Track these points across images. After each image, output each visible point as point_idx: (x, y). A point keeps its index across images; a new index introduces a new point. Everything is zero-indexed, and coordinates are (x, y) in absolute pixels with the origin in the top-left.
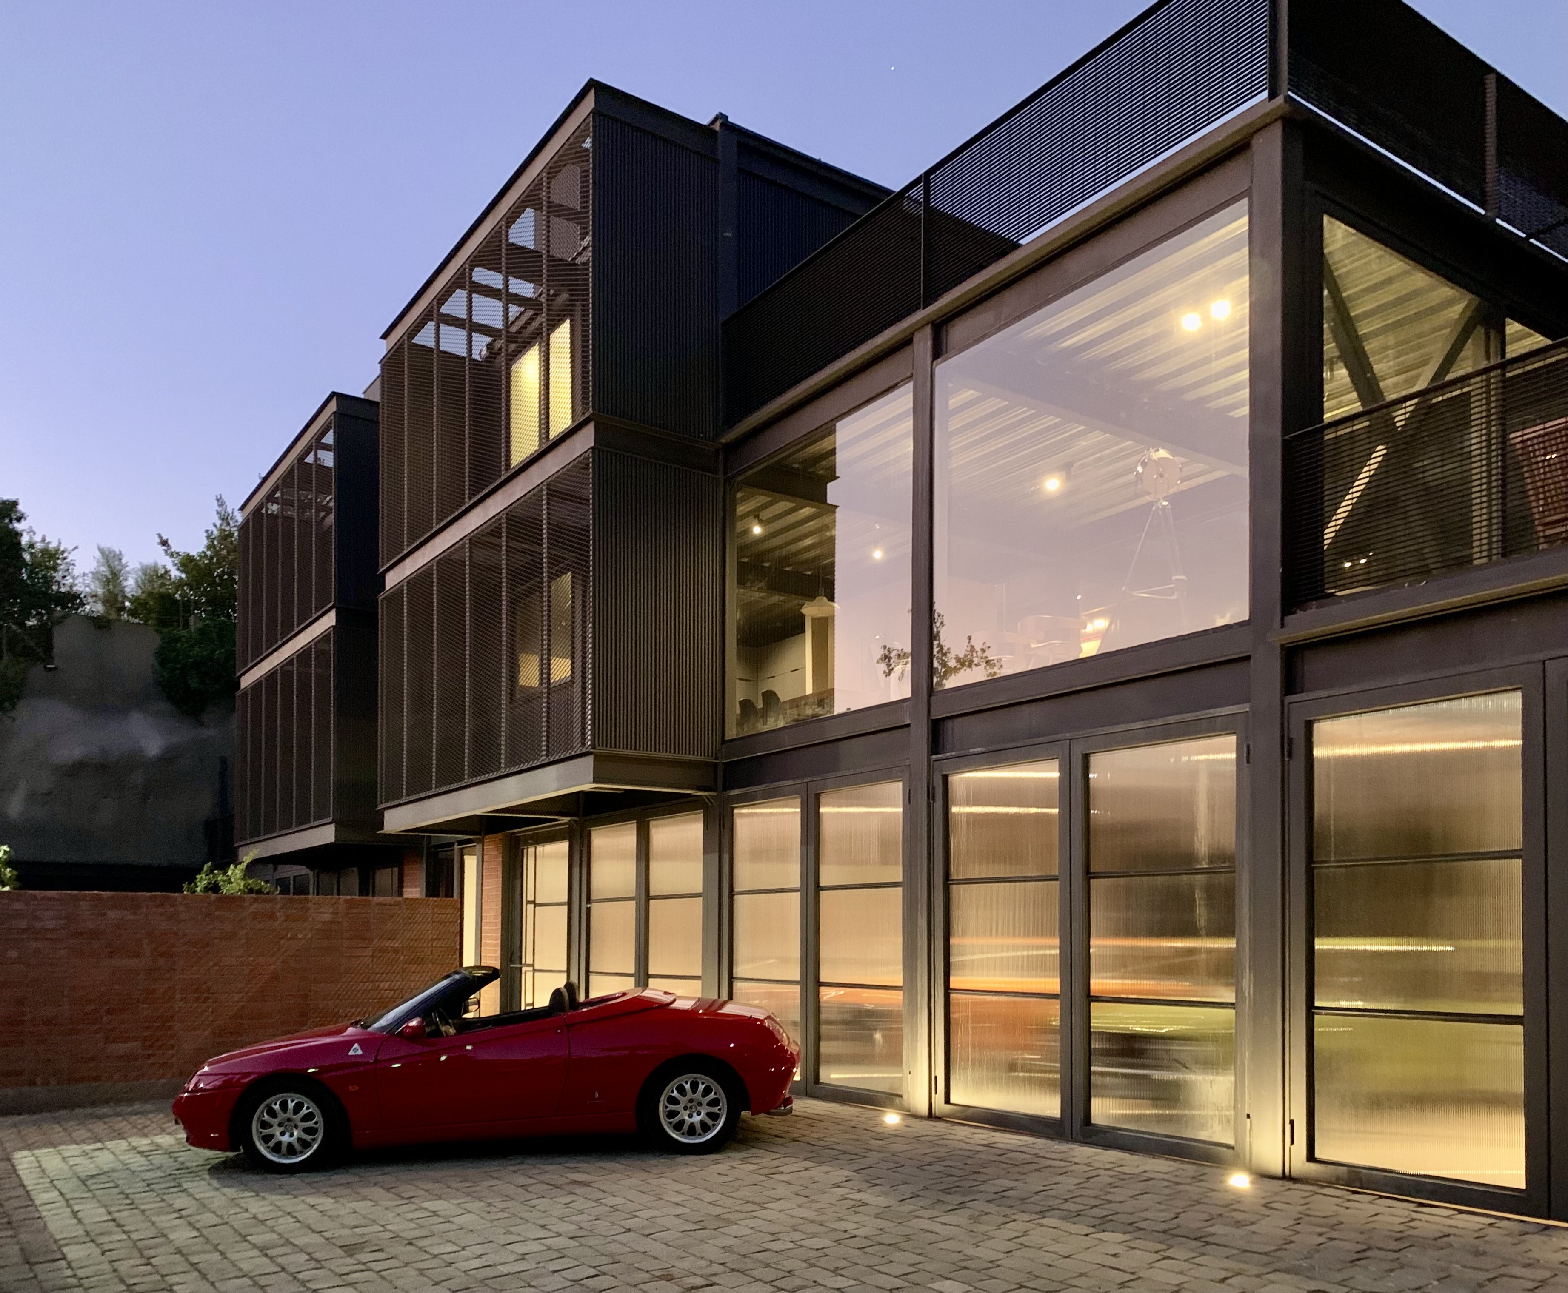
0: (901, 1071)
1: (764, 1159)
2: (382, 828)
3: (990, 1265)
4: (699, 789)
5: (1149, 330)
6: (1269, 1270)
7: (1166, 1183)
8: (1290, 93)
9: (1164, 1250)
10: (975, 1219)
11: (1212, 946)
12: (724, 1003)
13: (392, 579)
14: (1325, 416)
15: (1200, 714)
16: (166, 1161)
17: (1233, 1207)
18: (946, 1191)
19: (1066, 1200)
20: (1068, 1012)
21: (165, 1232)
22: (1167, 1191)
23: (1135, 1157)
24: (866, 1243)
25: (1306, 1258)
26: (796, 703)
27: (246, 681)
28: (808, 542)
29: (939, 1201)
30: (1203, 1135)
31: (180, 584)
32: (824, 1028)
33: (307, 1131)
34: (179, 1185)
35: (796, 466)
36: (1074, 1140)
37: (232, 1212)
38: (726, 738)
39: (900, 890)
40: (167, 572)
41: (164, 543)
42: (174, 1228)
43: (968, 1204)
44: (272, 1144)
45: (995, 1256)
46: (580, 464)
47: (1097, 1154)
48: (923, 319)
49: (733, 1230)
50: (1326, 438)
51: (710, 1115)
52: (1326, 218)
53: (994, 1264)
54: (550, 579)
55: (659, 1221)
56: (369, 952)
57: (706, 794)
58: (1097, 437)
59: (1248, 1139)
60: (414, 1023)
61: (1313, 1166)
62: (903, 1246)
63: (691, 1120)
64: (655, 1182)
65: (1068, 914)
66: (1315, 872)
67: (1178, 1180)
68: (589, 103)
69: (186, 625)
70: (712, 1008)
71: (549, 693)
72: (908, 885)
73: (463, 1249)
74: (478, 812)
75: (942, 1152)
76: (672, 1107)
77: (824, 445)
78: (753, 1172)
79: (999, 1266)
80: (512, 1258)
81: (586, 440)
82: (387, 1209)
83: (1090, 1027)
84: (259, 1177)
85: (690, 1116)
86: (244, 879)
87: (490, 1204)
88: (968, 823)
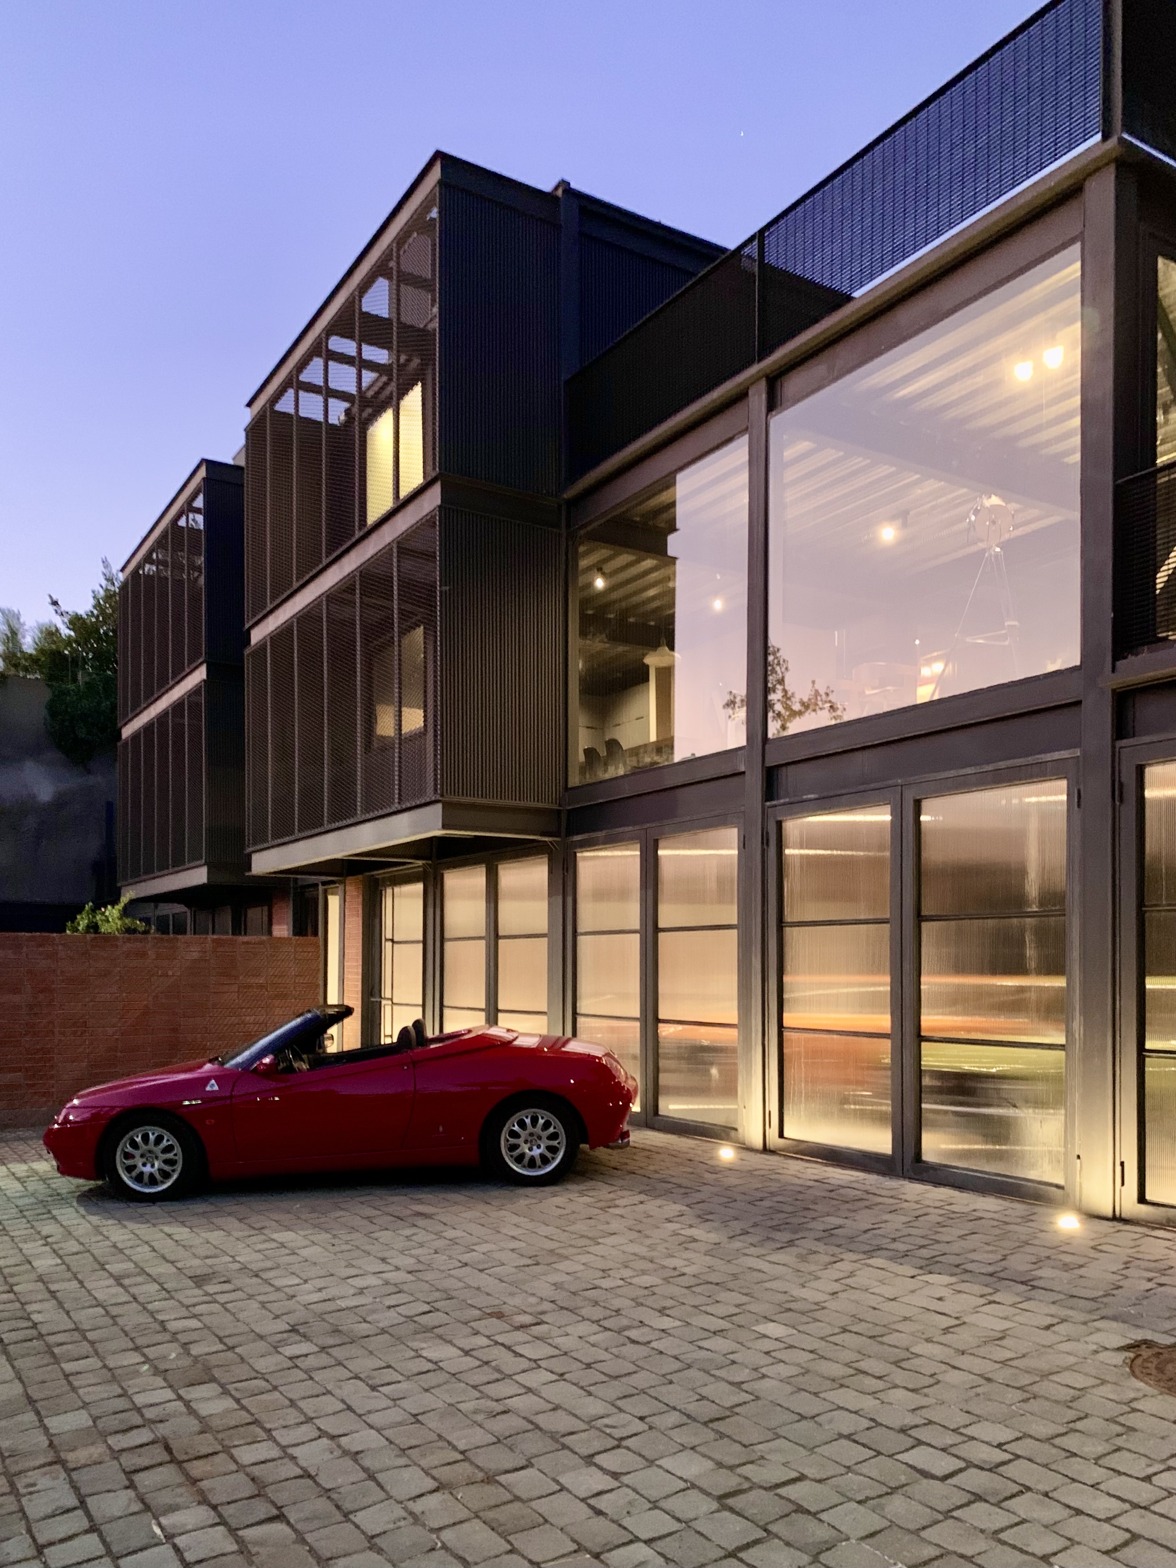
0: (737, 1103)
1: (602, 1192)
2: (250, 869)
3: (817, 1307)
4: (543, 834)
5: (980, 379)
6: (1095, 1317)
7: (996, 1223)
8: (1126, 136)
9: (990, 1294)
10: (802, 1258)
11: (1042, 984)
12: (568, 1041)
13: (257, 635)
14: (1158, 461)
15: (1030, 760)
16: (41, 1187)
17: (1061, 1249)
18: (776, 1228)
19: (894, 1240)
20: (899, 1051)
21: (31, 1259)
22: (997, 1231)
23: (965, 1195)
24: (693, 1281)
25: (1135, 1305)
26: (635, 751)
27: (127, 732)
28: (652, 592)
29: (768, 1238)
30: (1033, 1175)
31: (69, 641)
32: (662, 1063)
33: (166, 1162)
34: (49, 1212)
35: (638, 519)
36: (904, 1176)
37: (93, 1239)
38: (570, 785)
39: (735, 932)
40: (57, 630)
41: (55, 603)
42: (38, 1256)
43: (797, 1242)
44: (134, 1174)
45: (820, 1297)
46: (427, 522)
47: (927, 1191)
48: (758, 372)
49: (564, 1266)
50: (1159, 482)
51: (549, 1148)
52: (1161, 261)
53: (820, 1306)
54: (403, 632)
55: (497, 1255)
56: (234, 988)
57: (550, 839)
58: (932, 485)
59: (1078, 1179)
60: (267, 1060)
61: (1143, 1208)
62: (731, 1285)
63: (532, 1153)
64: (494, 1214)
65: (899, 956)
66: (1147, 915)
67: (1005, 1219)
68: (436, 174)
69: (75, 680)
70: (556, 1045)
71: (400, 744)
72: (743, 927)
73: (306, 1281)
74: (339, 856)
75: (774, 1187)
76: (512, 1141)
77: (664, 498)
78: (589, 1205)
79: (824, 1308)
80: (352, 1291)
81: (433, 499)
82: (238, 1239)
83: (920, 1065)
84: (123, 1205)
85: (531, 1149)
86: (120, 918)
87: (335, 1236)
88: (801, 867)
